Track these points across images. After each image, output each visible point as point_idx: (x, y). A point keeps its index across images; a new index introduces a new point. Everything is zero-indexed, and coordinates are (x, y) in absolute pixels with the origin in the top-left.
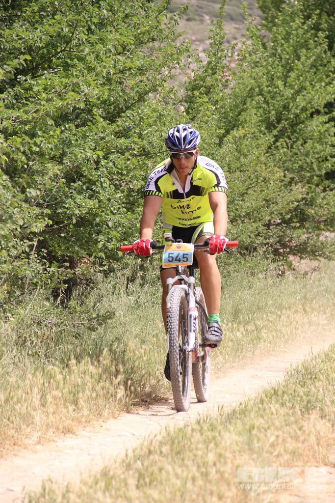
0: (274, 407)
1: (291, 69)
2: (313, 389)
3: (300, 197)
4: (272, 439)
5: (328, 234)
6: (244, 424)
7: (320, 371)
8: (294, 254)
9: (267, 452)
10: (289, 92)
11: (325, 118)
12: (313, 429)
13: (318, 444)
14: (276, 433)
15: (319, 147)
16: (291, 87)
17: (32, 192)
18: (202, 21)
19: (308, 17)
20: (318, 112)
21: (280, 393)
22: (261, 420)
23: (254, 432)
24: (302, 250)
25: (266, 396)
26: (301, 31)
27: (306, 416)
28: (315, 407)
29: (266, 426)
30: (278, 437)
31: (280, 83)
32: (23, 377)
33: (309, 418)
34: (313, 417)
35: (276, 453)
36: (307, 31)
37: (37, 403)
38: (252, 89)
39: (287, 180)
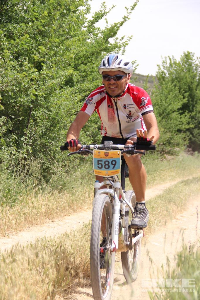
0: (159, 201)
1: (167, 98)
2: (172, 196)
3: (169, 137)
4: (159, 211)
5: (177, 148)
6: (151, 206)
7: (174, 190)
8: (167, 154)
9: (158, 215)
10: (166, 105)
11: (178, 113)
12: (171, 208)
13: (173, 213)
14: (160, 209)
15: (175, 122)
16: (167, 103)
17: (88, 133)
18: (140, 82)
19: (173, 83)
20: (175, 111)
21: (161, 196)
22: (156, 205)
23: (154, 208)
24: (169, 153)
25: (157, 197)
26: (171, 87)
27: (170, 204)
28: (172, 201)
29: (157, 207)
30: (161, 210)
31: (164, 102)
32: (84, 189)
33: (170, 205)
34: (172, 204)
35: (160, 215)
36: (172, 87)
37: (87, 197)
38: (155, 103)
39: (165, 131)
